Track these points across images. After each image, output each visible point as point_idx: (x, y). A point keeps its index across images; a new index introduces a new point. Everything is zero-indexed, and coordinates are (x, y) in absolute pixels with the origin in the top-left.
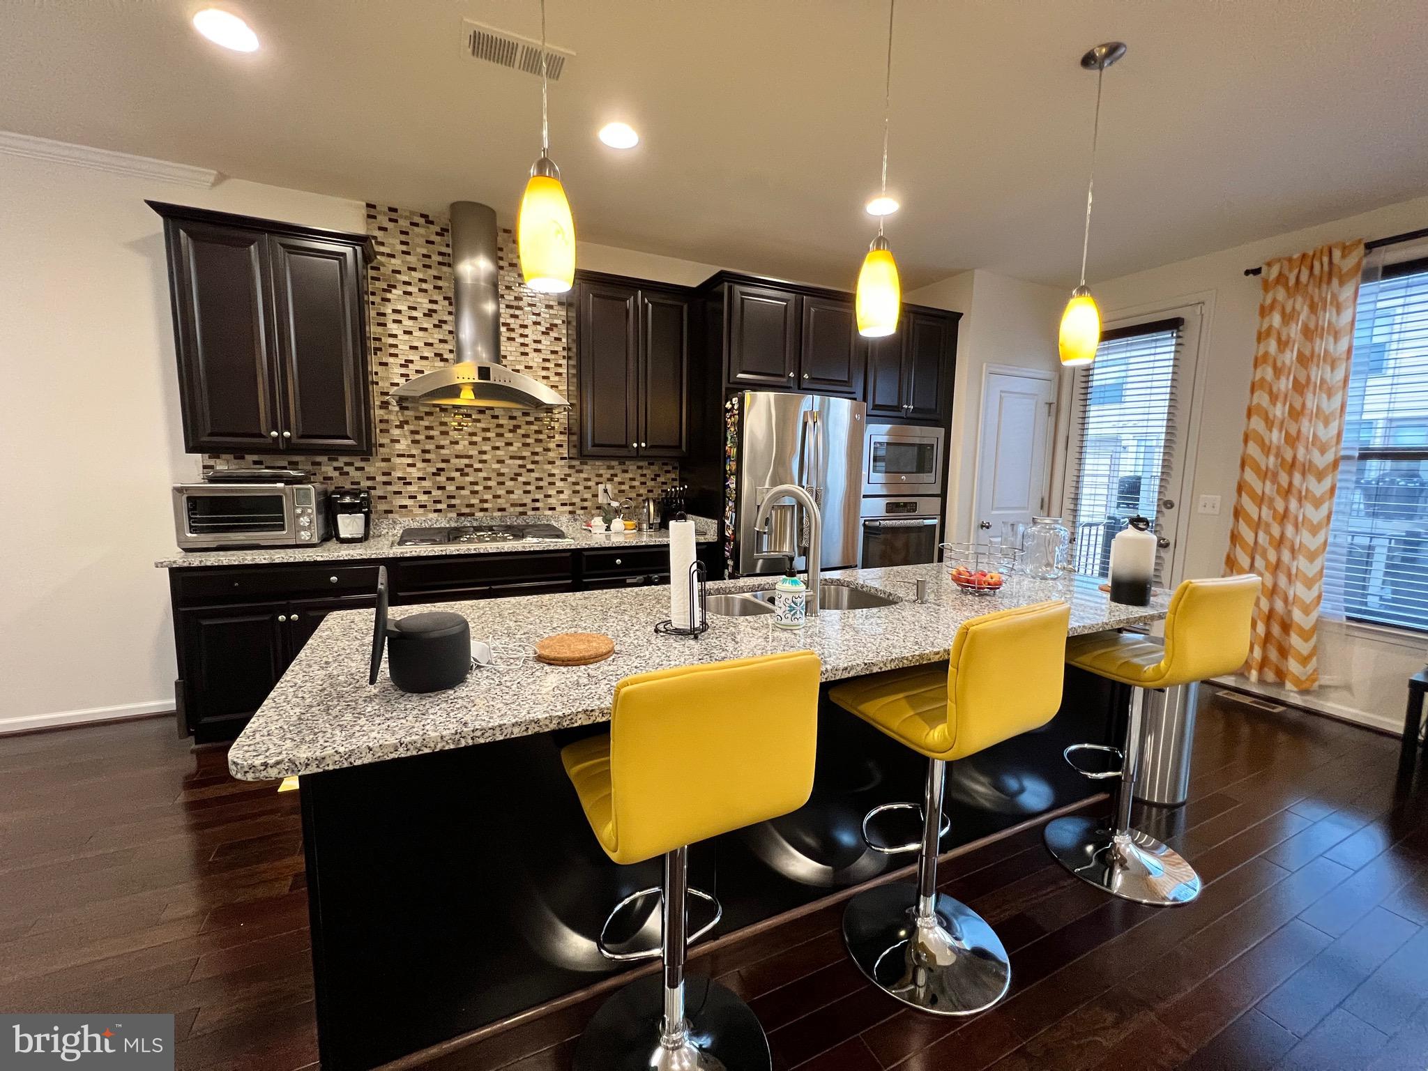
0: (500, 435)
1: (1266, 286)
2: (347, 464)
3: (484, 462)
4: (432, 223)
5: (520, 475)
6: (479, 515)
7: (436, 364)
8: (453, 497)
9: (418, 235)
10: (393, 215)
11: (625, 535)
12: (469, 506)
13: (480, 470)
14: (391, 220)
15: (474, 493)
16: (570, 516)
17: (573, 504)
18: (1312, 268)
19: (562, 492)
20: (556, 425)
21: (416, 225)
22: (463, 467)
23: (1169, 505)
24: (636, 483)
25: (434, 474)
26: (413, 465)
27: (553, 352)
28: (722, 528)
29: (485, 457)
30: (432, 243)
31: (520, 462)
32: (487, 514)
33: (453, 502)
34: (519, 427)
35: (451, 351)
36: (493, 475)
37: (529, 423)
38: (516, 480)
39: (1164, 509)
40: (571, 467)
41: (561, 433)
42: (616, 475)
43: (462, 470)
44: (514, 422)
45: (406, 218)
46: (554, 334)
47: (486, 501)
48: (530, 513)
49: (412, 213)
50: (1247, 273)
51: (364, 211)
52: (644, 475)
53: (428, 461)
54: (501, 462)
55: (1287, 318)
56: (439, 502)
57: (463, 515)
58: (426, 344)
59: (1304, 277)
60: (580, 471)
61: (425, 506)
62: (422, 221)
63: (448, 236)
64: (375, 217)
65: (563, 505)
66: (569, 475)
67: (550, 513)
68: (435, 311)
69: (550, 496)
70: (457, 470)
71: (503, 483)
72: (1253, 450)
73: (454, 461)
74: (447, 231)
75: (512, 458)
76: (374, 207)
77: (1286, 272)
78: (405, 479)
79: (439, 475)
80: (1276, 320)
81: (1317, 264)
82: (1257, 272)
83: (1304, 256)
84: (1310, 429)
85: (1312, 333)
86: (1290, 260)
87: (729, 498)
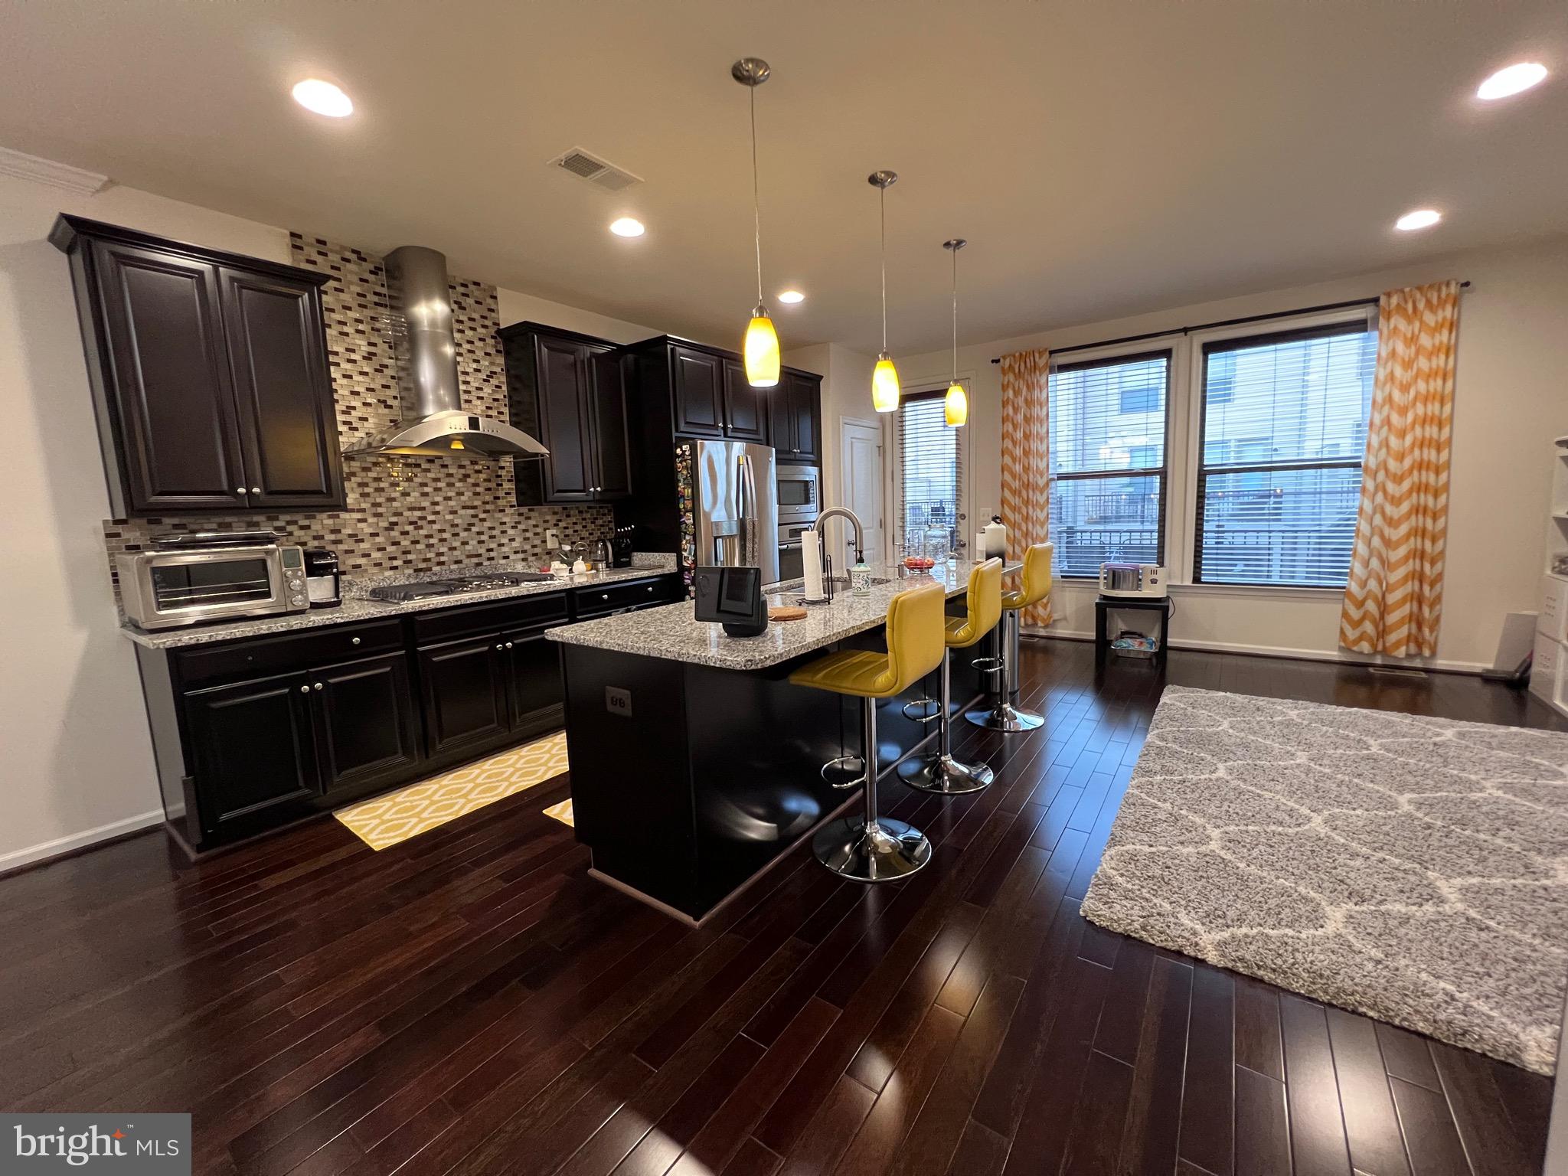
0: (450, 485)
1: (1004, 372)
2: (289, 523)
3: (438, 513)
4: (364, 260)
5: (473, 525)
6: (436, 569)
7: (380, 411)
8: (409, 552)
9: (351, 272)
10: (322, 248)
11: (587, 575)
12: (426, 560)
13: (434, 522)
14: (320, 253)
15: (430, 546)
16: (524, 563)
17: (524, 552)
18: (1025, 362)
19: (514, 540)
20: (503, 473)
21: (348, 261)
22: (415, 519)
23: (963, 517)
24: (578, 527)
25: (387, 529)
26: (364, 520)
27: (495, 400)
28: (679, 560)
29: (438, 508)
30: (366, 281)
31: (472, 512)
32: (444, 567)
33: (410, 557)
34: (468, 476)
35: (395, 398)
36: (447, 527)
37: (478, 472)
38: (470, 530)
39: (960, 520)
40: (520, 515)
41: (509, 481)
42: (560, 521)
43: (416, 523)
44: (463, 471)
45: (336, 252)
46: (494, 382)
47: (442, 554)
48: (486, 563)
49: (344, 248)
50: (993, 361)
51: (288, 240)
52: (584, 519)
53: (380, 515)
54: (454, 512)
55: (1017, 393)
56: (395, 558)
57: (421, 570)
58: (368, 389)
59: (1022, 369)
60: (528, 518)
61: (380, 564)
62: (353, 257)
63: (382, 275)
64: (301, 248)
65: (516, 552)
66: (519, 523)
67: (503, 562)
68: (375, 354)
69: (503, 545)
70: (411, 523)
71: (457, 535)
72: (1007, 477)
73: (407, 513)
74: (381, 270)
75: (464, 508)
76: (300, 237)
77: (1013, 363)
78: (355, 535)
79: (393, 530)
80: (1011, 393)
81: (1028, 360)
82: (997, 361)
83: (1021, 355)
84: (1034, 462)
85: (1029, 403)
86: (1014, 356)
87: (686, 533)
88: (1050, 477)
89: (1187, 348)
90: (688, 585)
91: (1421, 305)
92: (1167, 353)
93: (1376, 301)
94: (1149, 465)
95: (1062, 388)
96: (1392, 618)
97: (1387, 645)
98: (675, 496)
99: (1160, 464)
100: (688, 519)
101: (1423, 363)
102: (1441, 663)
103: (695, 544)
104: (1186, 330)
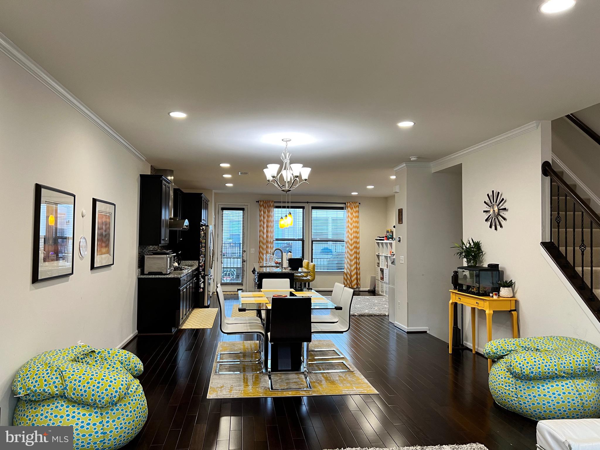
1: (260, 205)
18: (267, 204)
23: (245, 251)
28: (199, 263)
39: (243, 252)
55: (264, 213)
59: (266, 206)
72: (261, 239)
77: (263, 203)
80: (262, 212)
81: (268, 203)
82: (258, 202)
83: (266, 201)
84: (269, 234)
85: (268, 216)
86: (263, 201)
87: (201, 254)
88: (274, 239)
89: (308, 206)
90: (201, 271)
91: (353, 206)
92: (303, 208)
93: (345, 203)
94: (300, 238)
95: (277, 213)
96: (353, 279)
97: (352, 285)
98: (200, 242)
99: (302, 238)
100: (203, 250)
101: (354, 219)
102: (361, 289)
103: (205, 258)
104: (308, 202)
